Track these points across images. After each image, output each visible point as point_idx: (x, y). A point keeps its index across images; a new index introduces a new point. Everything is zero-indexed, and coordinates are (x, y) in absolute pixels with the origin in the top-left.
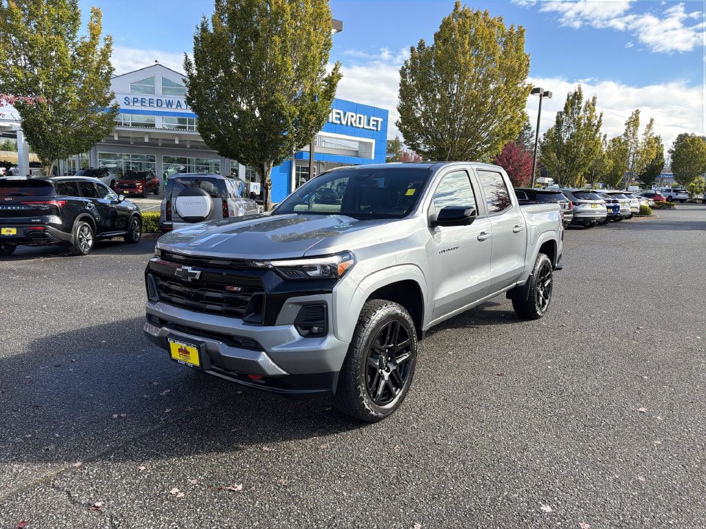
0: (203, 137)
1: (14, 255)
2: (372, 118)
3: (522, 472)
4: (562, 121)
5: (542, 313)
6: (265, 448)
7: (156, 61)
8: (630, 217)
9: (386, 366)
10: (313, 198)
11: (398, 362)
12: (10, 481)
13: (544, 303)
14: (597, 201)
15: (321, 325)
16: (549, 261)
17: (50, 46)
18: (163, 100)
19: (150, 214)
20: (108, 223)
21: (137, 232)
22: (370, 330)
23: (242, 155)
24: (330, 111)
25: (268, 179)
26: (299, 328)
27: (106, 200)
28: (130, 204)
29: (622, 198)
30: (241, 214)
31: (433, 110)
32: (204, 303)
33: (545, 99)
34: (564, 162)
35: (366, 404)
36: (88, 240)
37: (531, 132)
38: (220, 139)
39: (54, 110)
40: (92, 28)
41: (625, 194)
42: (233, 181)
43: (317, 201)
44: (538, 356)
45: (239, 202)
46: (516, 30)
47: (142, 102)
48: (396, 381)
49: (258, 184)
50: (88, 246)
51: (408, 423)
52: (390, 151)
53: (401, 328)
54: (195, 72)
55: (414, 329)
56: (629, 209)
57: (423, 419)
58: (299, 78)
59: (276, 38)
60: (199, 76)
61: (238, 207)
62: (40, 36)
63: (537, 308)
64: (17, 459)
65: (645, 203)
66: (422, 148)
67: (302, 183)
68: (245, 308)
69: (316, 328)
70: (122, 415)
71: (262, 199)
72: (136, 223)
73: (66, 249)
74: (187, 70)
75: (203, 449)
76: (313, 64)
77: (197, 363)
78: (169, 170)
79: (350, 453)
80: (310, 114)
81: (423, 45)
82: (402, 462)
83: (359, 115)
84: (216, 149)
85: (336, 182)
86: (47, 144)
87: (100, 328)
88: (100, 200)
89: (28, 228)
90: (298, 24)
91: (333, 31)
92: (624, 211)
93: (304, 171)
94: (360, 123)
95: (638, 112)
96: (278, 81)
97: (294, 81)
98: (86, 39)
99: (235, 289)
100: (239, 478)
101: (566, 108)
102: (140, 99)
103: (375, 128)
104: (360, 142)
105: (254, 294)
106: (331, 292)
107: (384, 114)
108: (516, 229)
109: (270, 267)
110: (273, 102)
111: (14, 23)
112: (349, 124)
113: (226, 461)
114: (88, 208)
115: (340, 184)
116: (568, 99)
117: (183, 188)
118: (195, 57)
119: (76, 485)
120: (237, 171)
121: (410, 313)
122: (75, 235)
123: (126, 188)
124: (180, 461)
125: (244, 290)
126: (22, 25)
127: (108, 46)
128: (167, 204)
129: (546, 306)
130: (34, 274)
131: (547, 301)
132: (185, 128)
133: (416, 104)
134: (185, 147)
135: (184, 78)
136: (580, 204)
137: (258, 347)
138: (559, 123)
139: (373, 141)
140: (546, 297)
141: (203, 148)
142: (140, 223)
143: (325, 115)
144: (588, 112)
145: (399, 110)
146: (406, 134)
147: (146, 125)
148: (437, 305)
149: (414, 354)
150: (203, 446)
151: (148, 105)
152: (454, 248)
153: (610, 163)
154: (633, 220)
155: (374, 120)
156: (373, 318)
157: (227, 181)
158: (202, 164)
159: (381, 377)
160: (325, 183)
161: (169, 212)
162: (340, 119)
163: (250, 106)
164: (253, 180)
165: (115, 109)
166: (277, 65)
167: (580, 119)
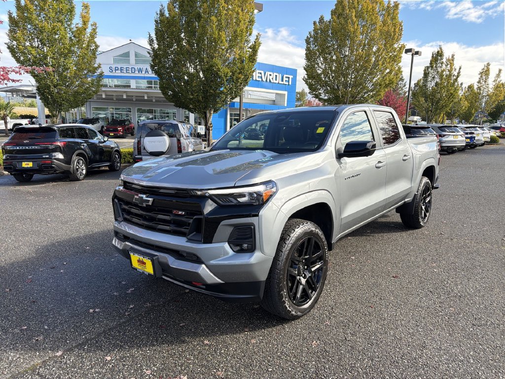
0: (163, 94)
1: (32, 181)
2: (285, 76)
3: (423, 369)
4: (429, 73)
5: (424, 223)
6: (206, 342)
7: (130, 40)
8: (483, 145)
9: (304, 273)
10: (243, 136)
11: (313, 269)
12: (6, 368)
13: (425, 215)
14: (458, 134)
15: (249, 243)
16: (430, 183)
17: (54, 31)
18: (136, 68)
19: (127, 150)
20: (97, 157)
21: (118, 163)
22: (290, 245)
23: (191, 106)
24: (254, 71)
25: (210, 122)
26: (231, 245)
27: (95, 141)
28: (112, 143)
29: (477, 130)
30: (190, 150)
31: (331, 68)
32: (156, 224)
33: (416, 57)
34: (430, 105)
35: (287, 306)
36: (82, 170)
37: (404, 82)
38: (175, 95)
39: (59, 77)
40: (83, 17)
41: (479, 127)
42: (184, 126)
43: (245, 138)
44: (424, 260)
45: (189, 140)
46: (392, 4)
47: (121, 70)
48: (312, 285)
49: (204, 127)
50: (83, 174)
51: (323, 321)
52: (298, 100)
53: (316, 242)
54: (156, 46)
55: (326, 243)
56: (482, 138)
57: (334, 316)
58: (231, 47)
59: (213, 18)
60: (159, 49)
61: (189, 144)
62: (47, 24)
63: (421, 220)
64: (13, 348)
65: (494, 133)
66: (322, 96)
67: (235, 125)
68: (188, 229)
69: (246, 245)
70: (97, 310)
71: (205, 138)
72: (117, 156)
73: (67, 176)
74: (151, 45)
75: (157, 341)
76: (241, 36)
77: (152, 272)
78: (141, 118)
79: (276, 348)
80: (239, 73)
81: (323, 20)
82: (319, 358)
83: (275, 74)
84: (173, 102)
85: (259, 124)
86: (54, 101)
87: (86, 237)
88: (91, 141)
89: (41, 162)
90: (230, 7)
91: (256, 11)
92: (478, 140)
93: (236, 116)
94: (276, 80)
95: (488, 64)
96: (216, 50)
97: (227, 50)
98: (79, 25)
99: (180, 213)
100: (185, 369)
101: (431, 63)
102: (119, 68)
103: (287, 83)
104: (277, 94)
105: (195, 217)
106: (257, 215)
107: (294, 72)
108: (405, 158)
109: (207, 195)
110: (212, 66)
111: (29, 15)
112: (268, 81)
113: (175, 353)
114: (82, 147)
115: (262, 125)
116: (433, 57)
117: (149, 131)
118: (156, 35)
119: (56, 374)
120: (188, 117)
121: (322, 229)
122: (74, 166)
123: (111, 131)
124: (138, 352)
125: (187, 214)
126: (34, 16)
127: (94, 30)
128: (138, 143)
129: (427, 218)
130: (44, 195)
131: (428, 214)
132: (151, 87)
133: (318, 64)
134: (152, 101)
135: (148, 51)
136: (444, 136)
137: (198, 261)
138: (426, 75)
139: (286, 93)
140: (427, 211)
141: (164, 101)
142: (120, 157)
143: (250, 74)
144: (449, 66)
145: (305, 69)
146: (311, 87)
147: (125, 86)
148: (344, 222)
149: (326, 263)
150: (157, 338)
151: (125, 72)
152: (357, 175)
153: (465, 104)
154: (485, 147)
155: (286, 77)
156: (292, 235)
157: (180, 125)
158: (164, 113)
159: (299, 282)
160: (251, 125)
161: (139, 148)
162: (261, 77)
163: (196, 70)
164: (200, 124)
165: (101, 76)
166: (215, 38)
167: (443, 71)
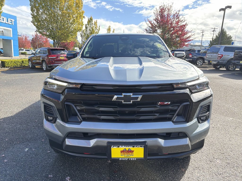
2: (9, 19)
32: (139, 116)
68: (173, 114)
69: (204, 117)
77: (141, 156)
95: (110, 26)
99: (166, 103)
101: (88, 23)
103: (11, 24)
104: (5, 29)
105: (183, 104)
107: (14, 18)
116: (88, 20)
125: (173, 103)
138: (86, 28)
139: (11, 29)
144: (95, 25)
167: (93, 27)
